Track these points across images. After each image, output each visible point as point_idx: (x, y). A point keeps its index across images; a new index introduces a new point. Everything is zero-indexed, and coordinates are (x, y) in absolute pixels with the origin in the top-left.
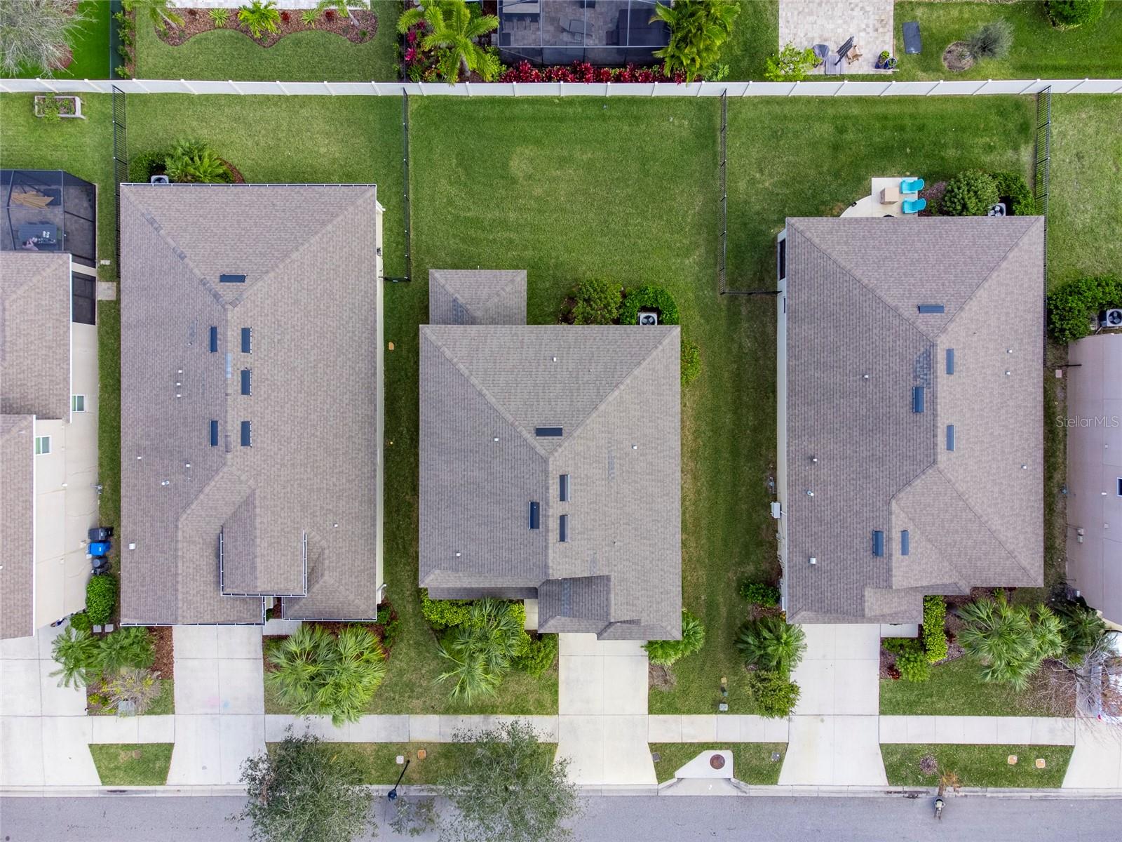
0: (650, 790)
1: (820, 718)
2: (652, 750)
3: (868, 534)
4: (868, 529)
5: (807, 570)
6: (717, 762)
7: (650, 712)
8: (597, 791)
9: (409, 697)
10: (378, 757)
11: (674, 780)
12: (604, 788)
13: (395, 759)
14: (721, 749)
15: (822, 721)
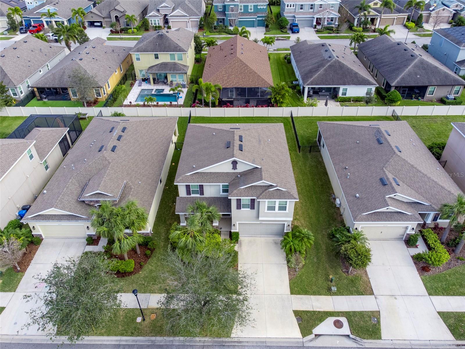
0: (298, 342)
1: (393, 297)
2: (296, 316)
3: (378, 181)
4: (377, 179)
5: (356, 201)
6: (338, 324)
7: (292, 293)
8: (263, 342)
9: (153, 284)
10: (126, 317)
11: (313, 336)
12: (267, 340)
13: (136, 319)
14: (338, 316)
15: (396, 298)
